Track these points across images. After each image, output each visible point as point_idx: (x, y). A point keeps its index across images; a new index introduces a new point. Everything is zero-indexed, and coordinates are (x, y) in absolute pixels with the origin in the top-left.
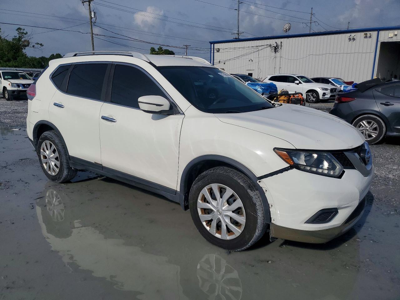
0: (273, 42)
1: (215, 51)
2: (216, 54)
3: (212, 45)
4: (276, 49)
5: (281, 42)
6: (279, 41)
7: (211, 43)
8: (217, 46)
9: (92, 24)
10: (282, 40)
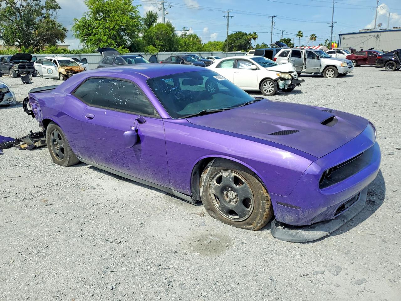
0: (376, 34)
1: (342, 39)
2: (342, 41)
3: (340, 36)
4: (377, 37)
5: (380, 34)
6: (379, 33)
7: (340, 35)
8: (343, 36)
9: (273, 28)
10: (381, 33)
